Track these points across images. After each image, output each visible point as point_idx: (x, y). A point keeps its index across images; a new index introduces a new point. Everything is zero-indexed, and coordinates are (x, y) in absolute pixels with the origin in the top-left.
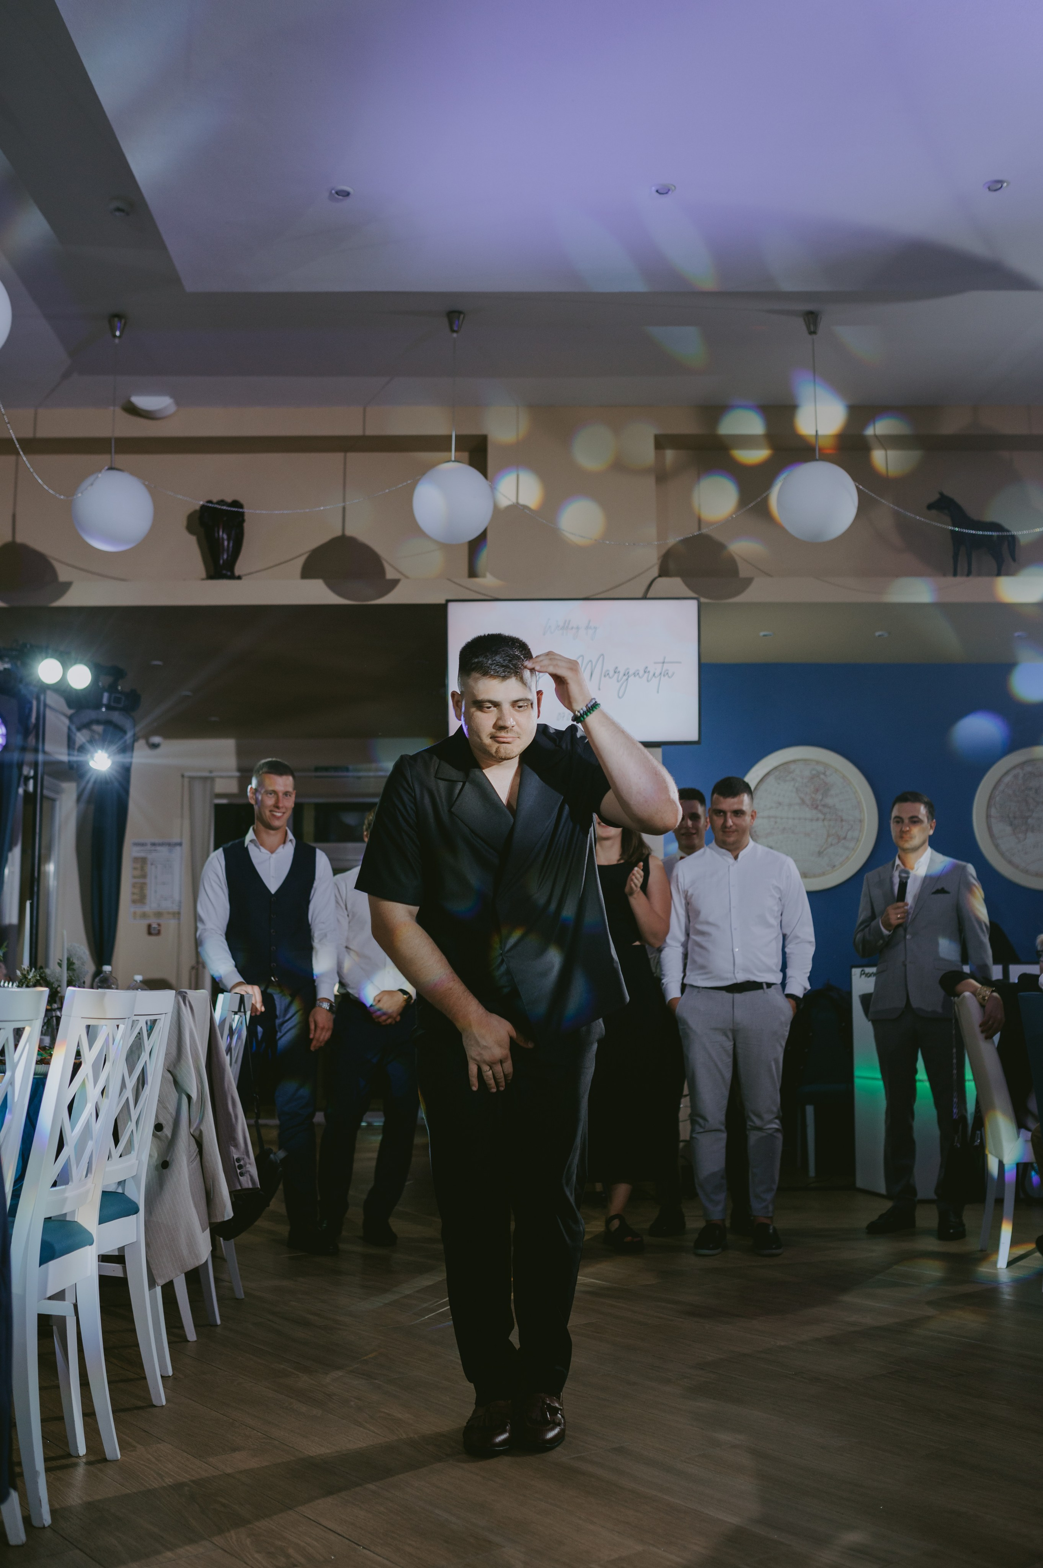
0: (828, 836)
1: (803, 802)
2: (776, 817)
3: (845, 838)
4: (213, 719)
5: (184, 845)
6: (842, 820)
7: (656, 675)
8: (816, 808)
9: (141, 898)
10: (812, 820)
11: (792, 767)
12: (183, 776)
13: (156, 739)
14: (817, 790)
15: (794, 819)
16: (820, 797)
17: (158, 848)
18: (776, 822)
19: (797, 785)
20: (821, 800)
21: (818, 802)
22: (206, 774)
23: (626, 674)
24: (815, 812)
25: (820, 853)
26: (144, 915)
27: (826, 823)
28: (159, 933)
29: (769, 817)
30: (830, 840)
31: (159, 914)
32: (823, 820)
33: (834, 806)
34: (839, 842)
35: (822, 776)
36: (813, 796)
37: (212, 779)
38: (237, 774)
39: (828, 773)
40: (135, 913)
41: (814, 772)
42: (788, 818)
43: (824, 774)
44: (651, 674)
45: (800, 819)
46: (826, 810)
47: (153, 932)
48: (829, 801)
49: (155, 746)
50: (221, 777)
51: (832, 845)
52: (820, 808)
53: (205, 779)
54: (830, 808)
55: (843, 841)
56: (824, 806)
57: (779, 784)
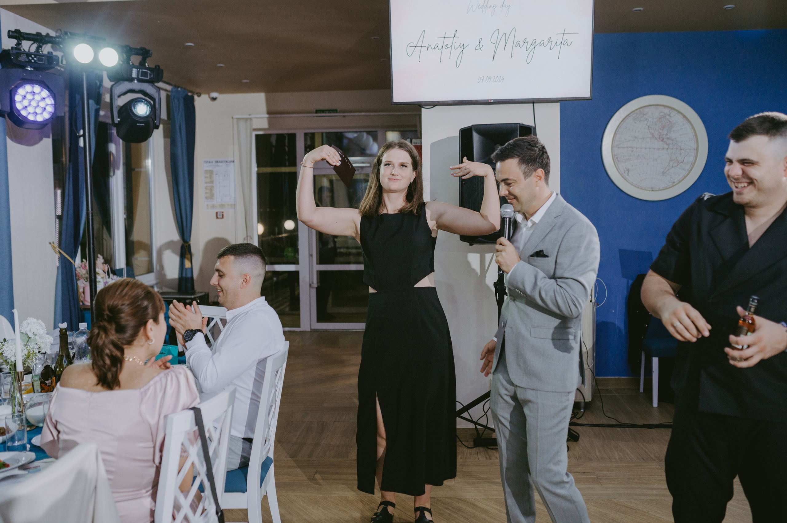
0: (670, 160)
1: (653, 136)
2: (632, 148)
3: (682, 162)
4: (245, 81)
5: (235, 162)
6: (681, 149)
7: (557, 44)
8: (662, 140)
9: (210, 196)
10: (659, 149)
11: (646, 110)
12: (232, 118)
13: (214, 95)
14: (664, 127)
15: (646, 148)
16: (666, 133)
17: (220, 164)
18: (632, 151)
19: (648, 124)
20: (667, 134)
21: (664, 136)
22: (247, 116)
23: (534, 44)
24: (661, 143)
25: (664, 173)
26: (213, 207)
27: (669, 151)
28: (223, 217)
29: (628, 147)
30: (671, 163)
31: (222, 206)
32: (667, 149)
33: (676, 138)
34: (677, 165)
35: (668, 117)
36: (661, 131)
37: (251, 119)
38: (267, 116)
39: (672, 115)
40: (208, 205)
41: (662, 114)
42: (641, 148)
43: (669, 115)
44: (554, 43)
45: (650, 148)
46: (669, 142)
47: (218, 216)
48: (672, 135)
49: (214, 99)
50: (257, 118)
51: (673, 167)
52: (665, 140)
53: (246, 119)
54: (672, 140)
55: (681, 164)
56: (668, 138)
57: (635, 123)
